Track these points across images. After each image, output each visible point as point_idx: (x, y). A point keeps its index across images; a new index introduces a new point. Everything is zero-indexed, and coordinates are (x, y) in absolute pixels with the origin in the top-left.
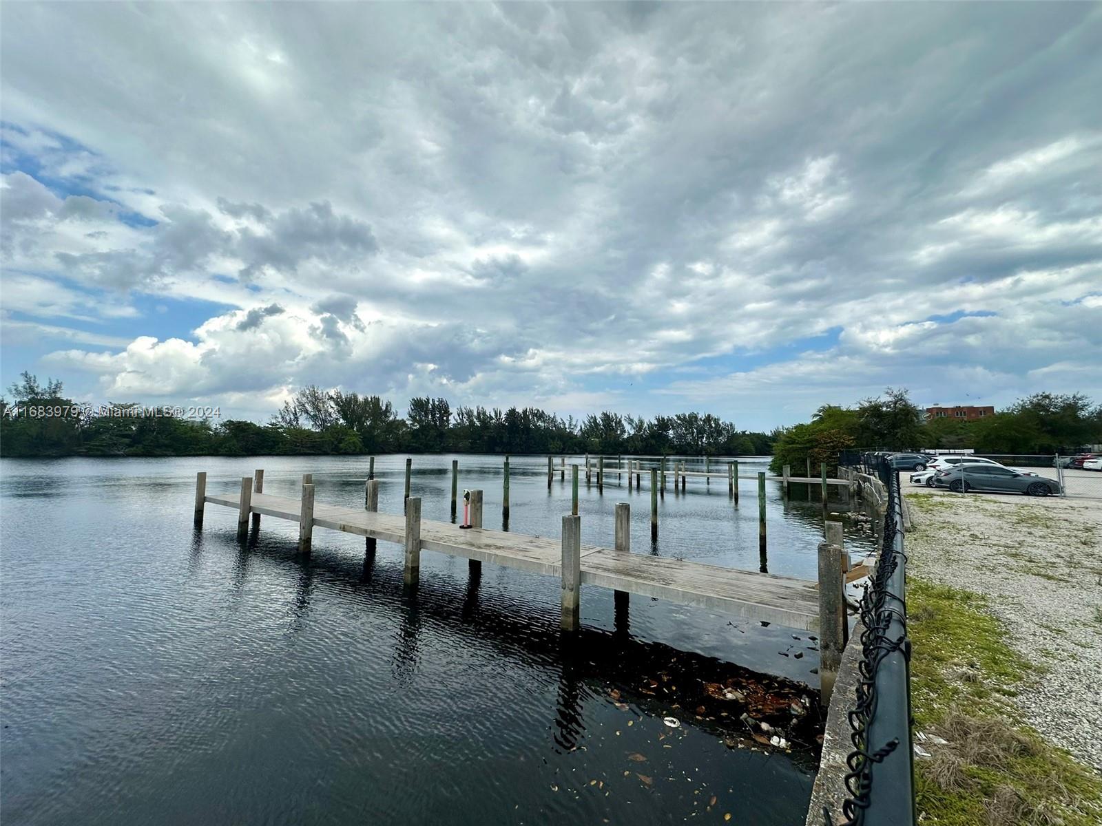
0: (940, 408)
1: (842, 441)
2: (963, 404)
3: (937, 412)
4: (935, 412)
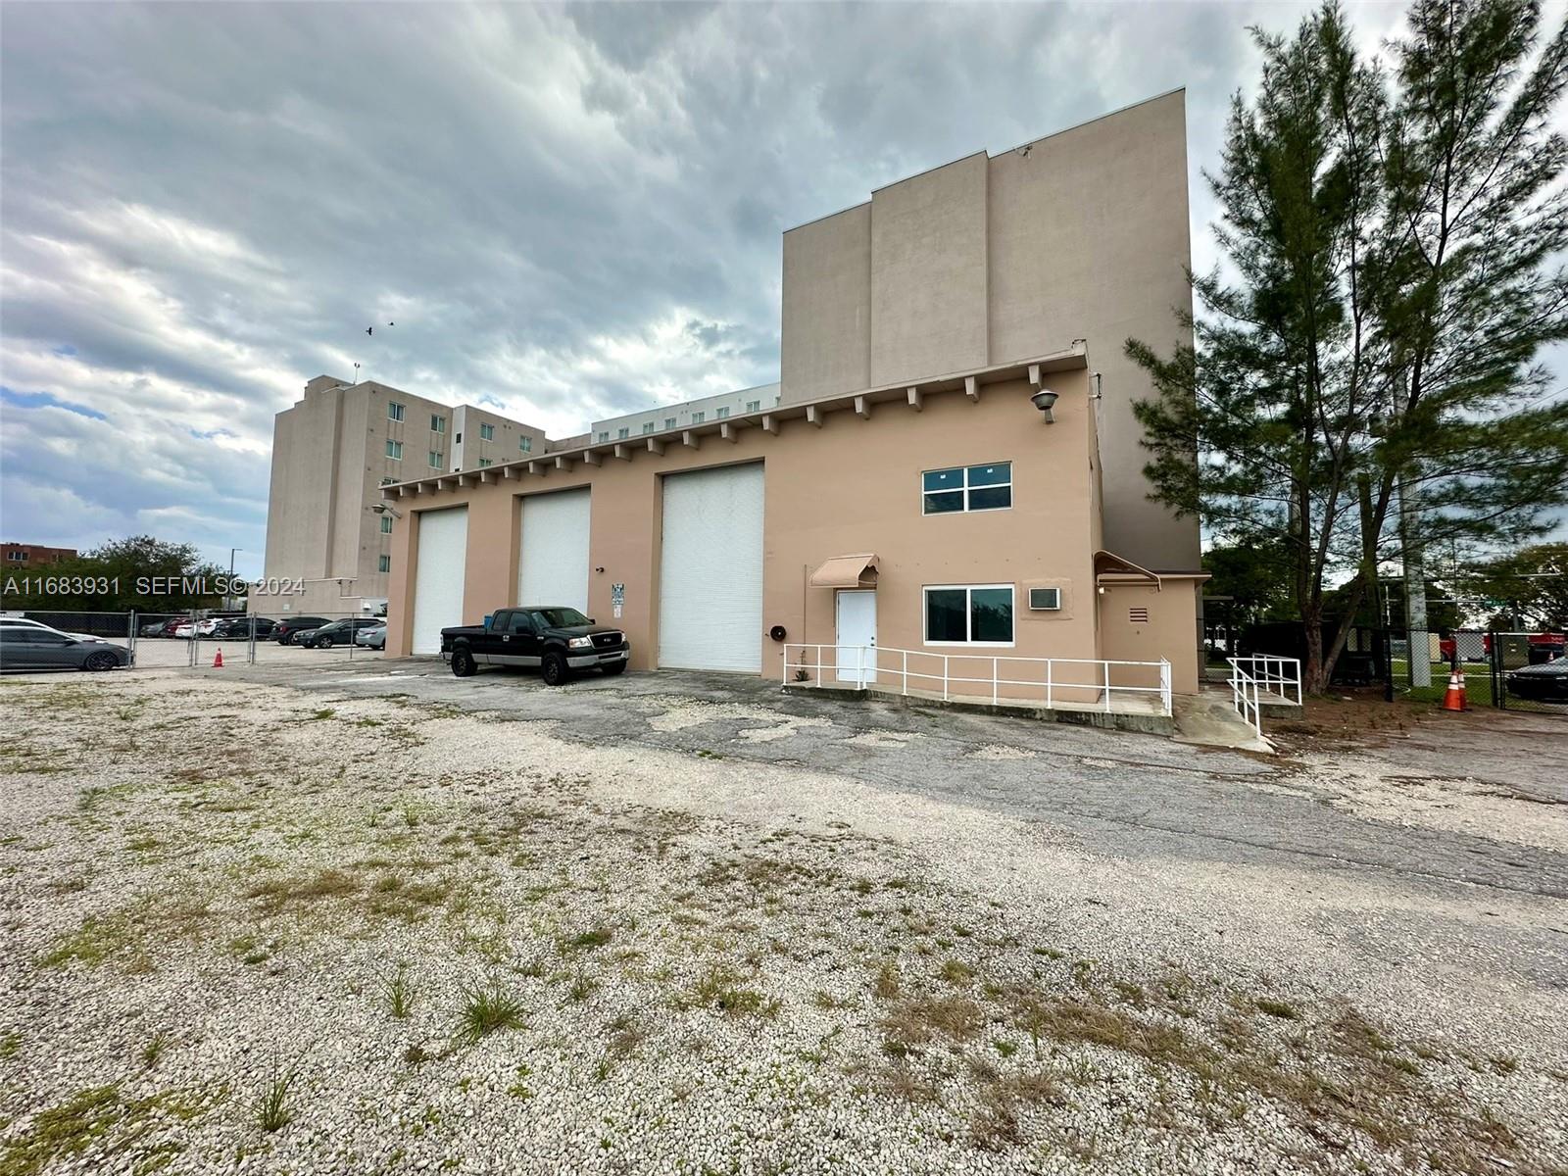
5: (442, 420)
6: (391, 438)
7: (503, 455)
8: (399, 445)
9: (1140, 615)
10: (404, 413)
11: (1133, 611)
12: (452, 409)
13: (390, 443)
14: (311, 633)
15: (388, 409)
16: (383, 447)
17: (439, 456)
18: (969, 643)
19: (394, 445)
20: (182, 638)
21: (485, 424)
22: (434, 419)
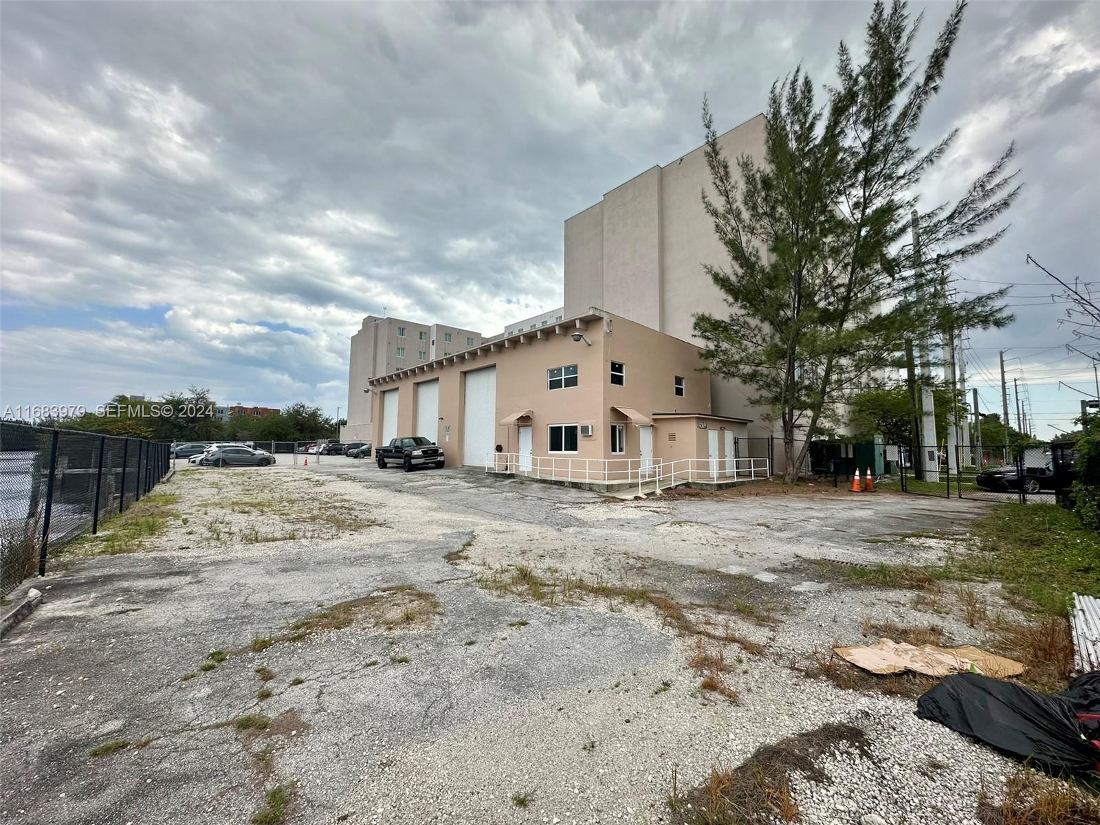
0: (242, 407)
1: (138, 432)
2: (260, 405)
3: (239, 410)
4: (237, 411)
5: (425, 333)
6: (399, 346)
7: (456, 349)
8: (403, 349)
9: (672, 437)
10: (405, 332)
11: (670, 435)
12: (430, 327)
13: (398, 349)
14: (355, 451)
15: (397, 331)
16: (395, 351)
17: (424, 353)
18: (563, 452)
19: (401, 349)
20: (311, 454)
21: (447, 333)
22: (421, 333)
